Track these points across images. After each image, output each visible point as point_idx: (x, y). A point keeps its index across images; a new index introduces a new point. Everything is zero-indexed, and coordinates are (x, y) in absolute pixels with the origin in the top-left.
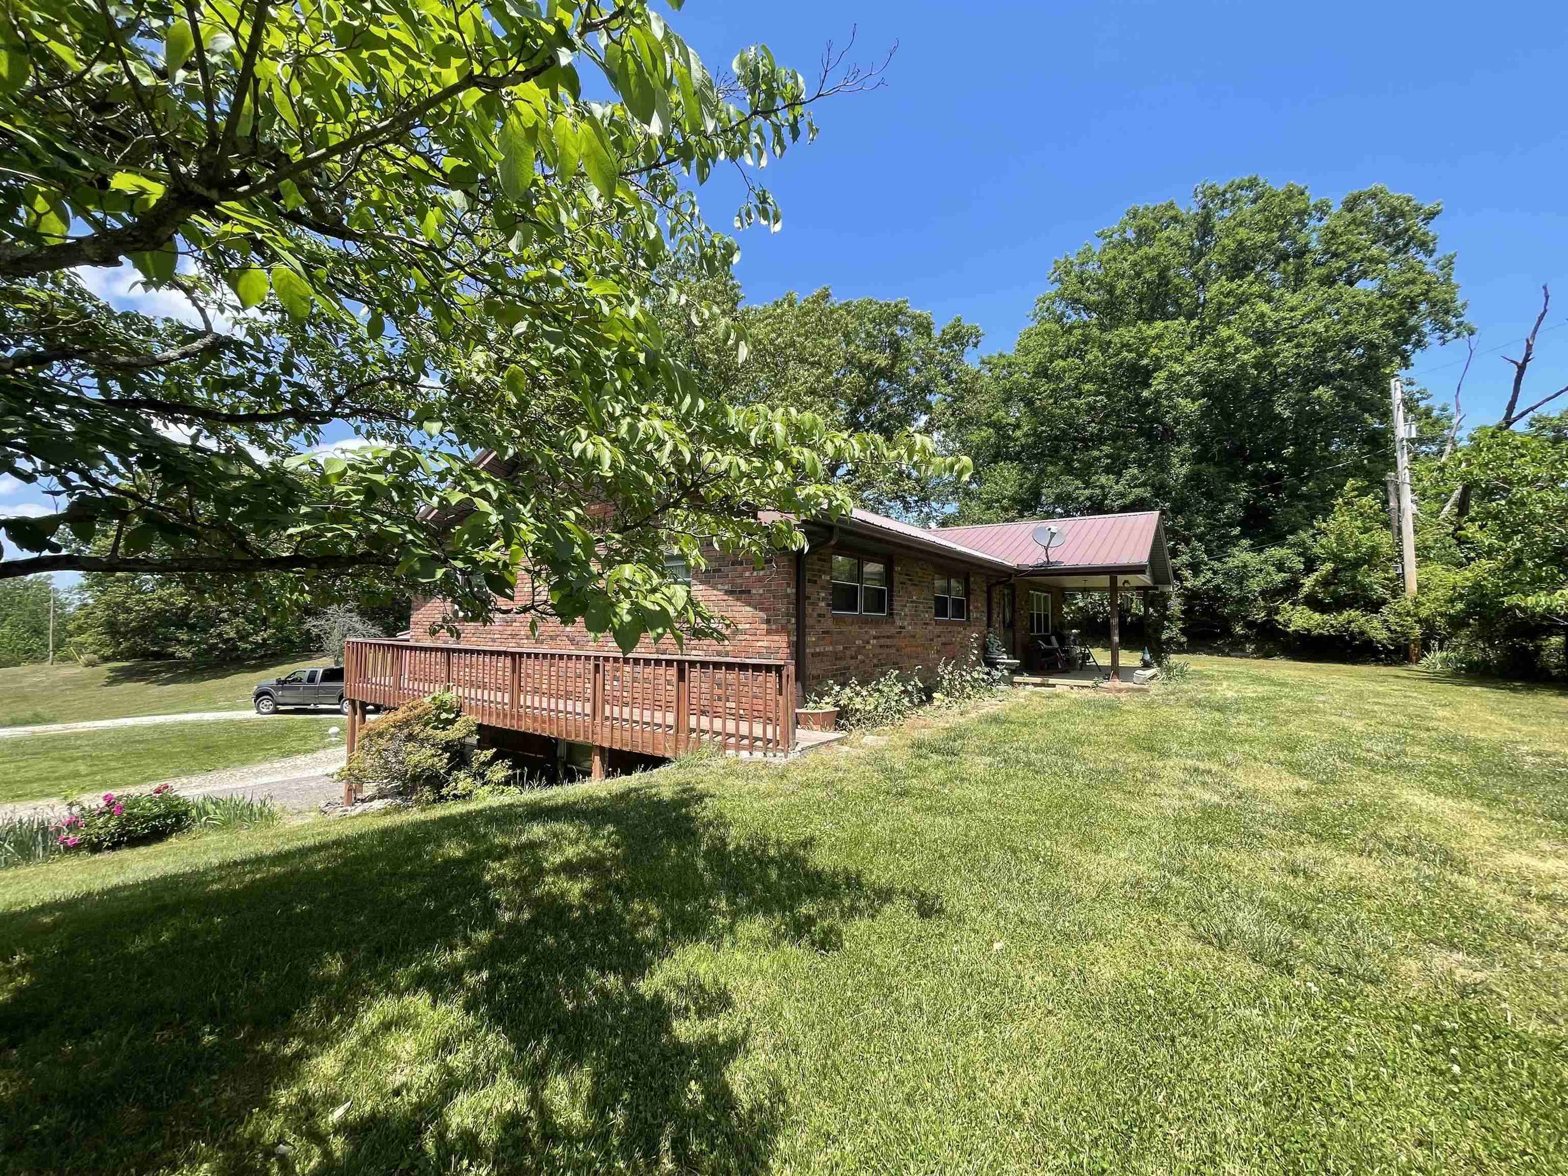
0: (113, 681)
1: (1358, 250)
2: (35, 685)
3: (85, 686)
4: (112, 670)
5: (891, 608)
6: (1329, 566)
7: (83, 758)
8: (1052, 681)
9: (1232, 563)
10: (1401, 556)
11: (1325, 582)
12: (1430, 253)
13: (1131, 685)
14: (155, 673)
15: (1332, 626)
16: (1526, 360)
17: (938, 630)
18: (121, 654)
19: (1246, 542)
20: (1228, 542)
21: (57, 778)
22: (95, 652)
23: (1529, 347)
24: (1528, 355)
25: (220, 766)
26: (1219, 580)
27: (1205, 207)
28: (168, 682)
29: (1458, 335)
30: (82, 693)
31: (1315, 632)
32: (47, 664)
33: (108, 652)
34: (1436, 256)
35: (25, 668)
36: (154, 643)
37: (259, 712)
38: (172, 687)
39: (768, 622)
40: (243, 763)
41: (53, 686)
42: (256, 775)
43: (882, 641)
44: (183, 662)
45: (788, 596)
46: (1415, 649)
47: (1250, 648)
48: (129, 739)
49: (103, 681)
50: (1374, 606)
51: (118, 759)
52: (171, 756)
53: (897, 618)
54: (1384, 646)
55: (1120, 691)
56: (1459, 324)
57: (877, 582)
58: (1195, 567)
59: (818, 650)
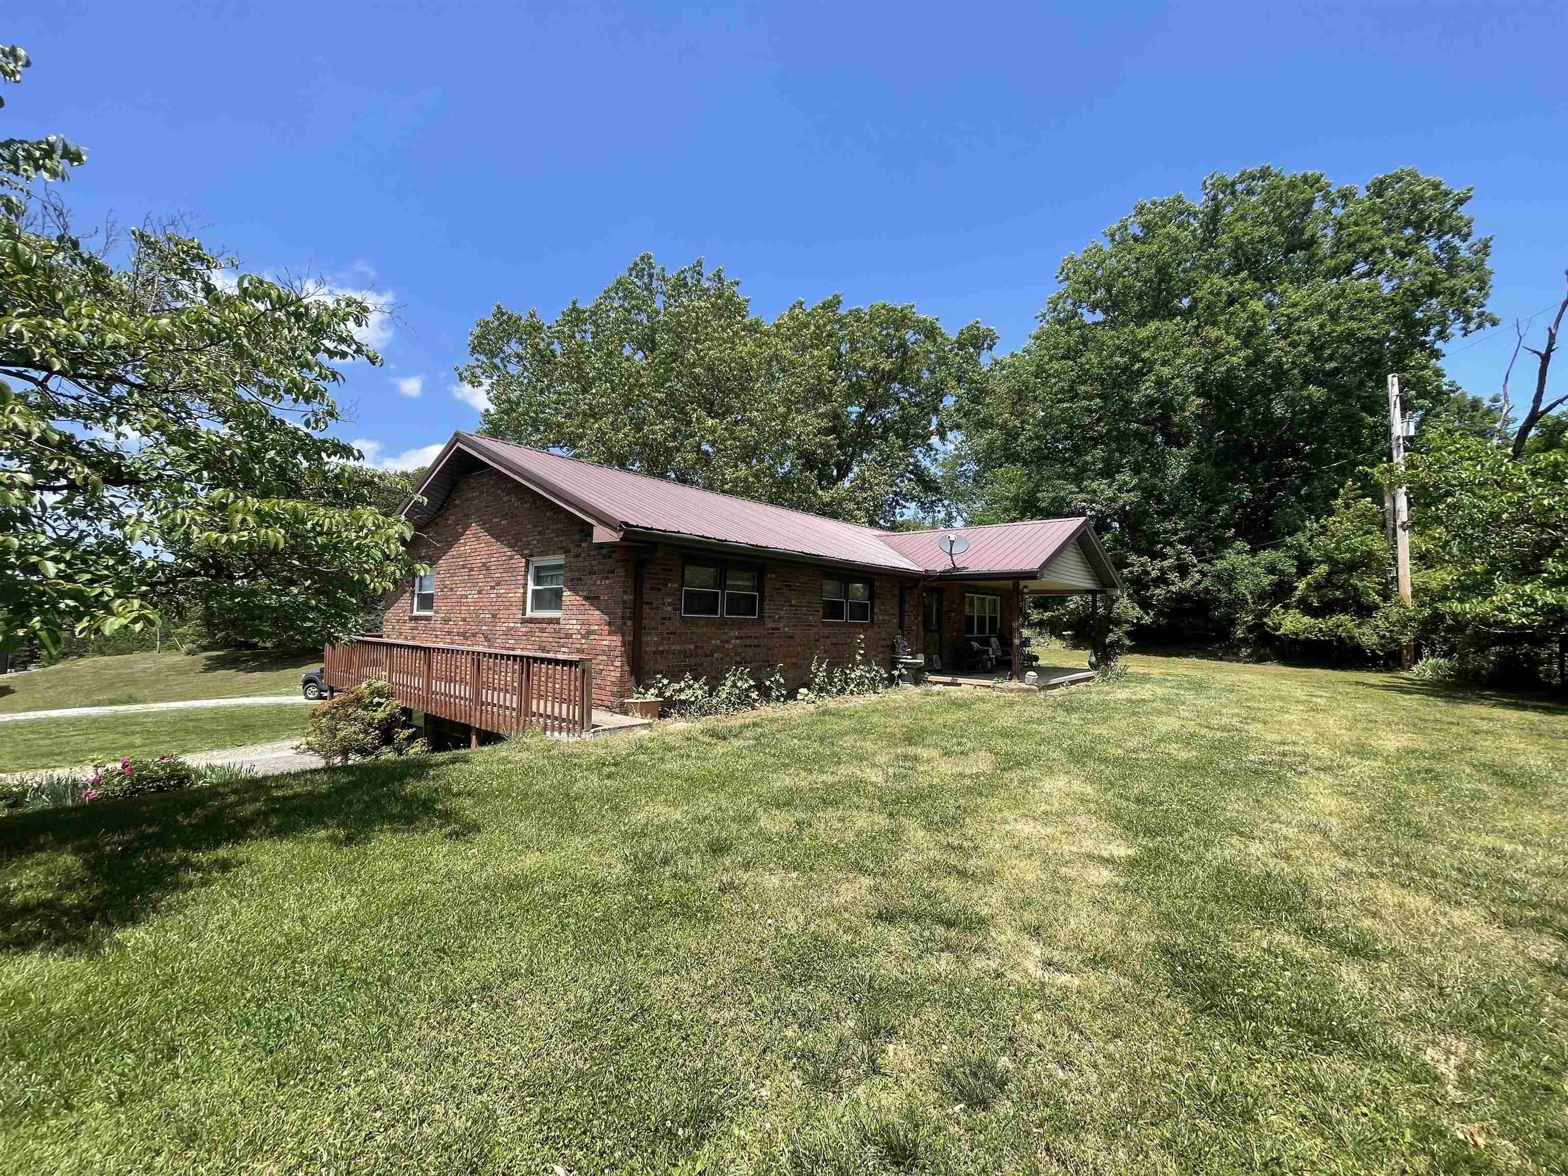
0: (209, 669)
1: (1369, 240)
2: (144, 671)
3: (186, 673)
4: (209, 658)
5: (761, 611)
6: (1324, 568)
7: (141, 732)
8: (960, 680)
9: (1220, 565)
10: (1395, 559)
11: (1317, 587)
12: (1465, 238)
13: (1023, 685)
14: (244, 662)
15: (1320, 630)
16: (1550, 350)
17: (826, 631)
18: (216, 643)
19: (1239, 544)
20: (1221, 544)
21: (115, 749)
22: (193, 642)
23: (1552, 337)
24: (1551, 344)
25: (249, 742)
26: (1207, 582)
27: (1214, 198)
28: (254, 670)
29: (1480, 326)
30: (182, 679)
31: (1302, 637)
32: (155, 652)
33: (205, 642)
34: (1471, 240)
35: (136, 656)
36: (242, 634)
37: (307, 698)
38: (257, 675)
39: (609, 624)
40: (269, 740)
41: (159, 672)
42: (273, 750)
43: (748, 642)
44: (266, 653)
45: (624, 602)
46: (1407, 656)
47: (1245, 652)
48: (186, 717)
49: (200, 668)
50: (1365, 611)
51: (169, 734)
52: (211, 733)
53: (766, 619)
54: (1373, 651)
55: (1012, 691)
56: (1481, 315)
57: (745, 588)
58: (1183, 570)
59: (661, 648)
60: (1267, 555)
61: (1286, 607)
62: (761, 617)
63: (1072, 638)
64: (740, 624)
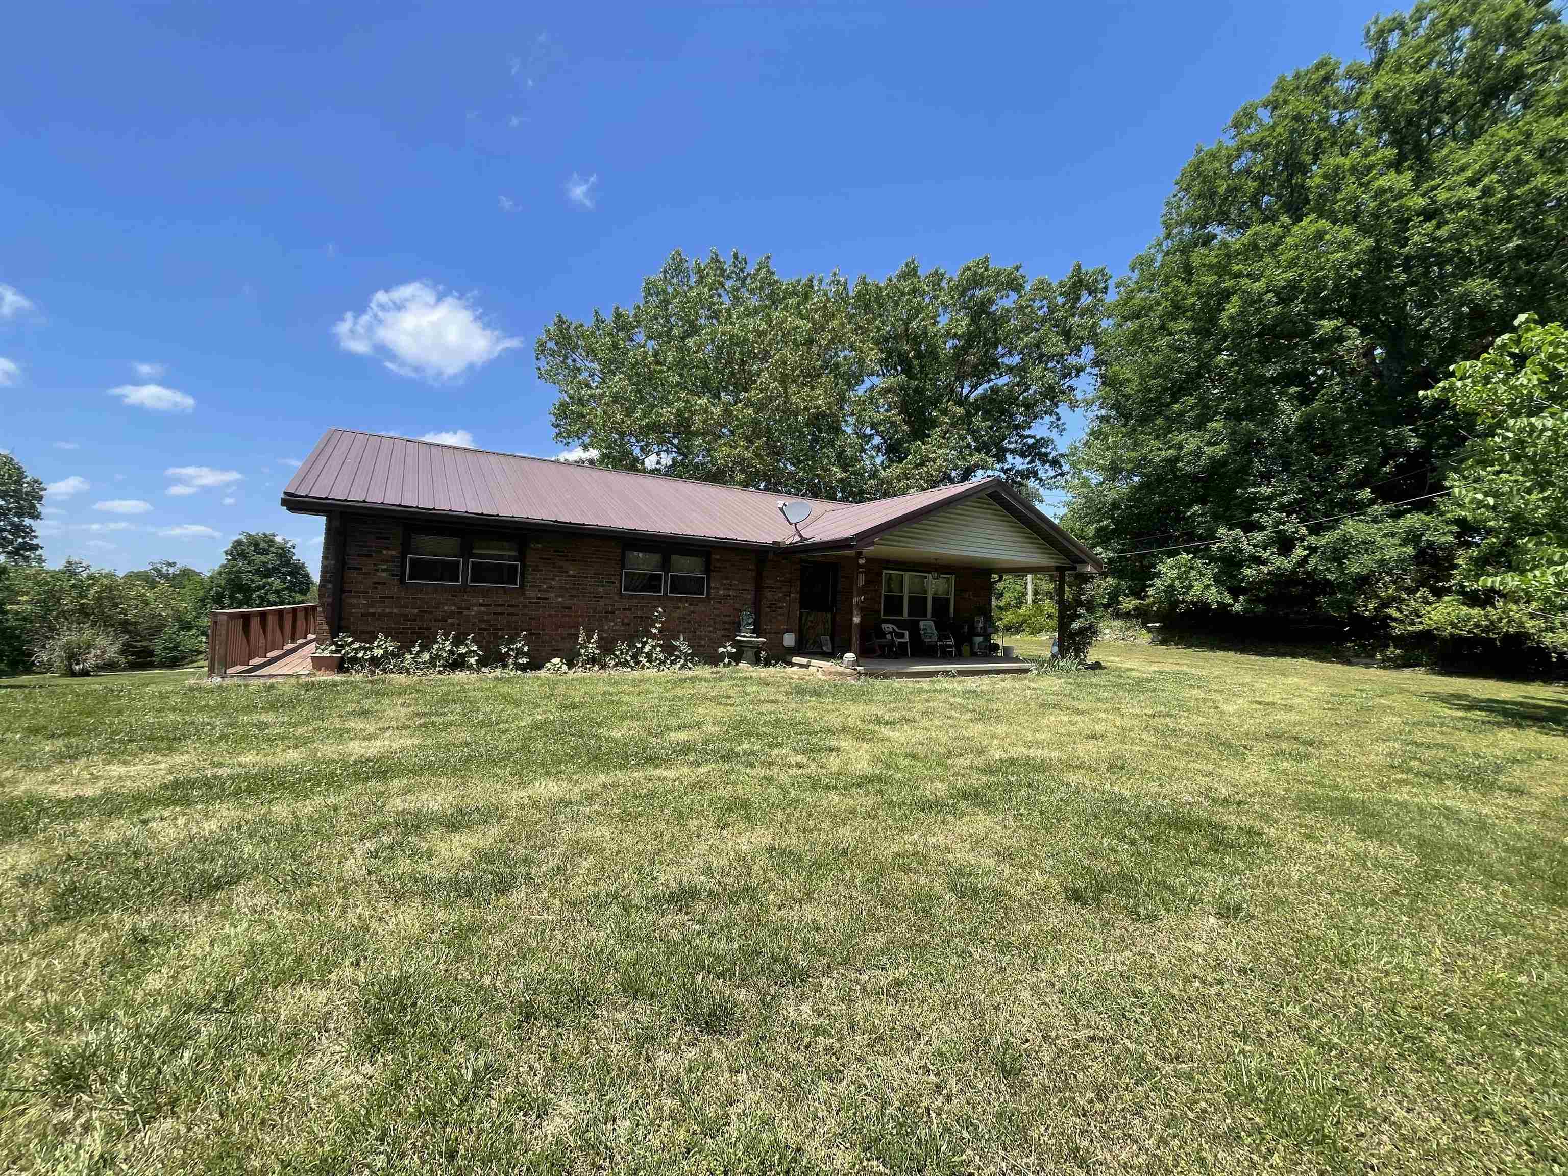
5: (523, 581)
19: (1375, 508)
20: (1347, 509)
47: (1390, 653)
53: (528, 589)
57: (510, 558)
58: (1285, 545)
59: (371, 611)
60: (1413, 520)
61: (1438, 593)
62: (522, 586)
63: (1159, 630)
64: (486, 592)
